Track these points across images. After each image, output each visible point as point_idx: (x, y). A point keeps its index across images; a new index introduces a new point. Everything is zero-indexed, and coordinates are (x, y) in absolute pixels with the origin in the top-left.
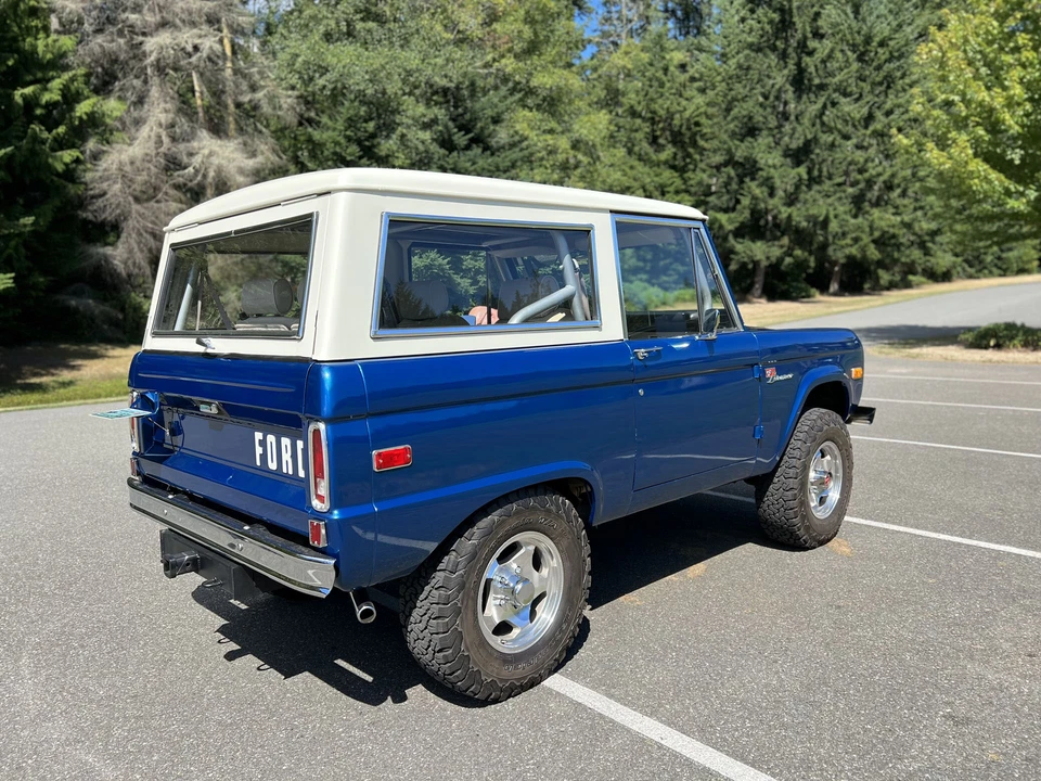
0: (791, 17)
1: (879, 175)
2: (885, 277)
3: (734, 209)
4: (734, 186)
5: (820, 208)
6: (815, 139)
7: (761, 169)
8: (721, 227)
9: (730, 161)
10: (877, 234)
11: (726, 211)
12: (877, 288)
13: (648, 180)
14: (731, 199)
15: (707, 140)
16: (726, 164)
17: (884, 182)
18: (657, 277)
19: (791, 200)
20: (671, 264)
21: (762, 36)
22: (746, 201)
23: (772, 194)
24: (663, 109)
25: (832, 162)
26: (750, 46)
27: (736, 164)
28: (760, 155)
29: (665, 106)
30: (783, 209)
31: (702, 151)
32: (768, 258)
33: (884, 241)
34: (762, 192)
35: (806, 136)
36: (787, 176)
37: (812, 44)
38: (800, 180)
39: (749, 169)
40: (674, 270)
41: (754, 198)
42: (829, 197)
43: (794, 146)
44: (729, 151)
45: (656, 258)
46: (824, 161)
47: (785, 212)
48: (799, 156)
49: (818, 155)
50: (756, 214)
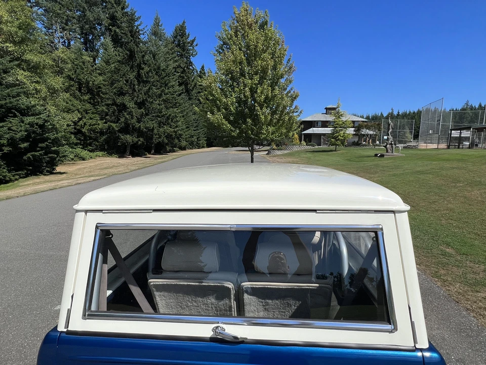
0: (135, 54)
1: (166, 114)
2: (168, 148)
3: (117, 122)
4: (116, 113)
5: (150, 125)
6: (146, 100)
7: (128, 108)
8: (113, 128)
9: (114, 104)
10: (166, 134)
11: (114, 122)
12: (166, 152)
13: (80, 107)
14: (115, 118)
15: (103, 94)
16: (113, 105)
17: (167, 117)
18: (87, 147)
19: (139, 121)
20: (92, 142)
21: (124, 59)
22: (122, 120)
23: (132, 118)
24: (84, 79)
25: (153, 108)
26: (119, 61)
27: (117, 105)
28: (127, 103)
29: (85, 78)
30: (137, 124)
31: (102, 98)
32: (133, 141)
33: (169, 136)
34: (129, 117)
35: (143, 98)
36: (137, 112)
37: (143, 66)
38: (143, 113)
39: (123, 107)
40: (94, 144)
41: (126, 119)
42: (153, 121)
43: (139, 101)
44: (114, 100)
45: (85, 139)
46: (149, 108)
47: (137, 125)
48: (141, 105)
49: (148, 105)
50: (127, 125)
